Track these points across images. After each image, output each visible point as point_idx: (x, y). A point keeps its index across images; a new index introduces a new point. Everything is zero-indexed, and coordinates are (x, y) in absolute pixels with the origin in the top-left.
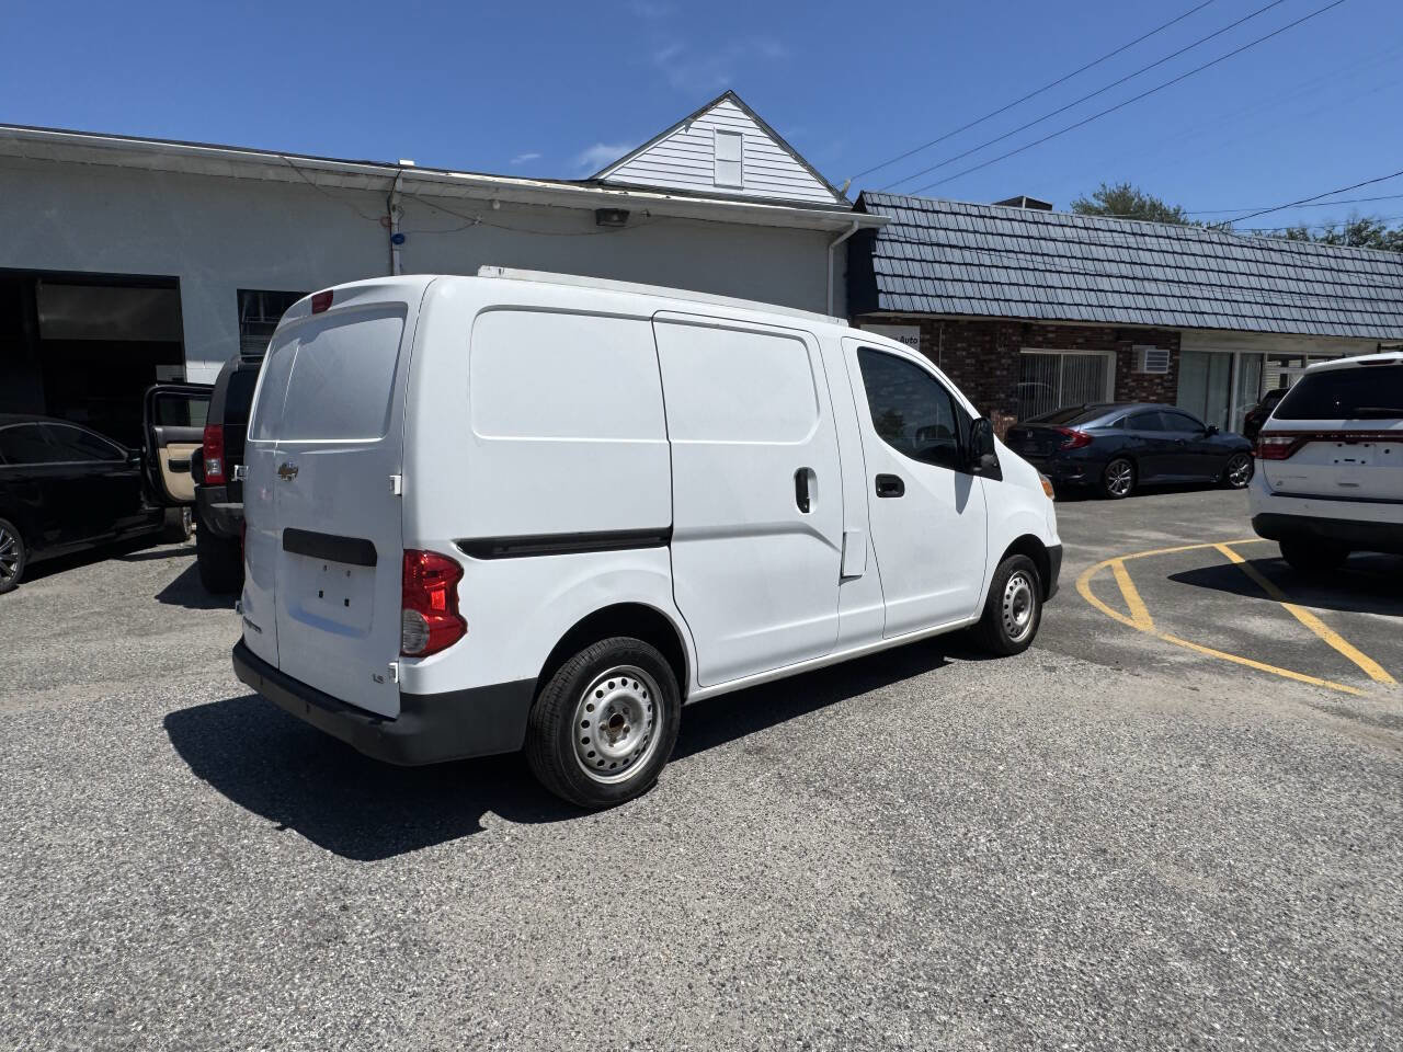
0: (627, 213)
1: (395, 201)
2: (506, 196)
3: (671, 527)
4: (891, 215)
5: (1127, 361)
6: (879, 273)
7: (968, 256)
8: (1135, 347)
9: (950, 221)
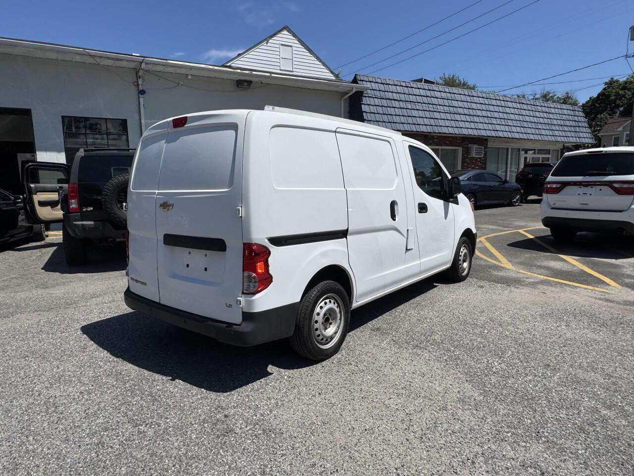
0: (252, 82)
1: (140, 73)
2: (193, 72)
3: (348, 229)
4: (368, 85)
5: (467, 151)
6: (364, 112)
7: (402, 105)
8: (470, 145)
9: (393, 88)
